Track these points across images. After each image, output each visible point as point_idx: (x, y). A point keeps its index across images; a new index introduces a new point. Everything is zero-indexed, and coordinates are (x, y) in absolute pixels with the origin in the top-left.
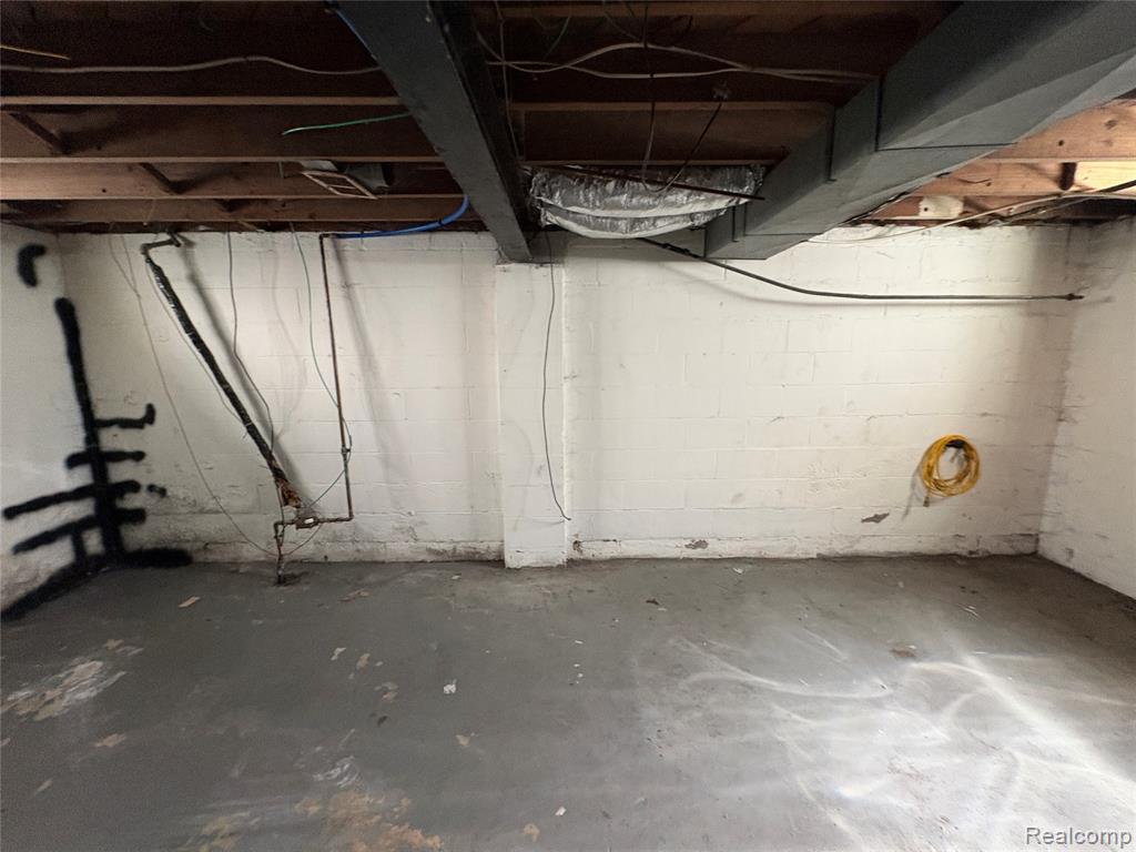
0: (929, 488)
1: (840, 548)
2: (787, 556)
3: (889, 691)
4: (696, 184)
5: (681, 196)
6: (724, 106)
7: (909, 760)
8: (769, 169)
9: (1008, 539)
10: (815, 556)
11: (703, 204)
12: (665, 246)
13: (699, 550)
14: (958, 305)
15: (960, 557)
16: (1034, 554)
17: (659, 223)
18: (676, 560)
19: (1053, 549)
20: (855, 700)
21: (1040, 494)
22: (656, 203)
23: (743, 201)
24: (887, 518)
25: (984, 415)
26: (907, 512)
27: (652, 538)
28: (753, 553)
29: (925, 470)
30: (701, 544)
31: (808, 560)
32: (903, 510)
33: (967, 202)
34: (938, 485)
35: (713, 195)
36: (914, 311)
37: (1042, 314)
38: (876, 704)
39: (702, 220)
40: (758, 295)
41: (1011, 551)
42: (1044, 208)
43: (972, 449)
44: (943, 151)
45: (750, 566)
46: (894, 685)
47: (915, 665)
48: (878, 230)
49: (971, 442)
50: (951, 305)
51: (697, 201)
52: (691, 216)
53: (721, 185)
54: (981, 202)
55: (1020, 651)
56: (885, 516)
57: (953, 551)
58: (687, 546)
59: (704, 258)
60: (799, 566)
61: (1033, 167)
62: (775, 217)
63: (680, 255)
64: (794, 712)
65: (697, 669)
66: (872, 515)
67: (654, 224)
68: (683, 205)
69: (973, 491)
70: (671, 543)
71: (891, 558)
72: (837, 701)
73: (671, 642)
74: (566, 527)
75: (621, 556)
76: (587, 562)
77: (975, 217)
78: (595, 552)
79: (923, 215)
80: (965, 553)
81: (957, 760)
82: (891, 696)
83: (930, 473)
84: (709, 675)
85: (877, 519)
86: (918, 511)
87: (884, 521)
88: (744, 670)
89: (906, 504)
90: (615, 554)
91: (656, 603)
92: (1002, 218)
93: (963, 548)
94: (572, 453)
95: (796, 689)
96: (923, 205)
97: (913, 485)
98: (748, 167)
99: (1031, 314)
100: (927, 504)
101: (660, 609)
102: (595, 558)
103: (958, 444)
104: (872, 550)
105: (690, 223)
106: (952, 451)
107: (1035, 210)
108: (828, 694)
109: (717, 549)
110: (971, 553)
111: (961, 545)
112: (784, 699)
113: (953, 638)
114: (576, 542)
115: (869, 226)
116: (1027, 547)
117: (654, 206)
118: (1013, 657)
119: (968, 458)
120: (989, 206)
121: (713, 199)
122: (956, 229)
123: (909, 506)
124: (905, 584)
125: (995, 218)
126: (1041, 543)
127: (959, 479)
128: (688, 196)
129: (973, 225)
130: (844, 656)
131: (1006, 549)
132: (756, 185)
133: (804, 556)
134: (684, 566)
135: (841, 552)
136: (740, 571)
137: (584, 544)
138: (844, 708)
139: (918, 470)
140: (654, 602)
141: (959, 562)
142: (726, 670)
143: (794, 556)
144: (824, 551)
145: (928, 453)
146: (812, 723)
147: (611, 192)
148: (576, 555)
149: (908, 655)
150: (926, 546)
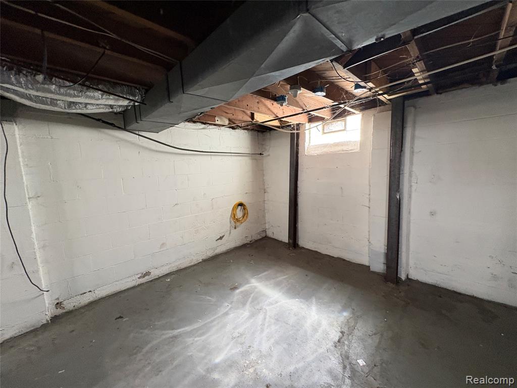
0: (235, 222)
1: (210, 254)
2: (190, 265)
3: (230, 306)
4: (106, 90)
5: (98, 94)
6: (107, 52)
7: (238, 331)
8: (147, 91)
9: (259, 234)
10: (201, 261)
11: (113, 101)
12: (99, 120)
13: (147, 277)
14: (233, 156)
15: (247, 244)
16: (266, 236)
17: (89, 106)
18: (134, 287)
19: (270, 234)
20: (219, 317)
21: (264, 217)
22: (80, 94)
23: (136, 104)
24: (224, 237)
25: (246, 193)
26: (230, 233)
27: (117, 281)
28: (175, 269)
29: (233, 216)
30: (148, 274)
31: (198, 263)
32: (229, 232)
33: (230, 120)
34: (238, 220)
35: (117, 97)
36: (220, 158)
37: (256, 159)
38: (226, 314)
39: (119, 110)
40: (157, 149)
41: (260, 237)
42: (250, 125)
43: (245, 205)
44: (208, 99)
45: (174, 276)
46: (232, 303)
47: (237, 291)
48: (203, 126)
49: (245, 203)
50: (231, 156)
51: (108, 99)
52: (111, 106)
53: (122, 93)
54: (233, 121)
55: (265, 271)
56: (223, 236)
57: (246, 242)
58: (139, 278)
59: (125, 129)
60: (195, 267)
61: (244, 111)
62: (154, 113)
63: (110, 126)
64: (195, 337)
65: (147, 343)
66: (219, 237)
67: (86, 107)
68: (99, 99)
69: (248, 220)
70: (130, 279)
71: (228, 252)
72: (212, 321)
73: (132, 335)
74: (45, 297)
75: (96, 299)
76: (70, 313)
77: (233, 126)
78: (75, 304)
79: (217, 123)
80: (249, 242)
81: (252, 320)
82: (231, 308)
83: (235, 217)
84: (155, 342)
85: (221, 238)
86: (233, 231)
87: (223, 238)
88: (173, 329)
89: (229, 230)
90: (92, 299)
91: (122, 317)
92: (240, 127)
93: (248, 241)
94: (44, 247)
95: (196, 326)
96: (216, 119)
97: (230, 223)
98: (136, 88)
99: (252, 159)
100: (235, 228)
101: (124, 320)
102: (76, 307)
103: (241, 204)
104: (221, 250)
105: (111, 110)
106: (240, 207)
107: (247, 126)
108: (209, 320)
109: (156, 273)
110: (250, 241)
111: (248, 239)
112: (191, 334)
113: (248, 275)
114: (58, 303)
115: (200, 124)
116: (264, 235)
117: (79, 97)
118: (263, 274)
119: (244, 209)
120: (236, 122)
121: (118, 100)
122: (228, 129)
123: (230, 231)
124: (233, 261)
125: (238, 127)
126: (267, 233)
127: (243, 217)
128: (102, 95)
129: (233, 128)
130: (213, 300)
131: (259, 237)
132: (142, 98)
133: (197, 263)
134: (139, 289)
135: (211, 256)
136: (169, 280)
137: (65, 303)
138: (215, 323)
139: (231, 216)
140: (121, 317)
141: (248, 246)
142: (163, 334)
143: (192, 264)
144: (204, 257)
145: (233, 209)
146: (203, 338)
147: (41, 82)
148: (59, 311)
149: (235, 288)
150: (238, 243)
